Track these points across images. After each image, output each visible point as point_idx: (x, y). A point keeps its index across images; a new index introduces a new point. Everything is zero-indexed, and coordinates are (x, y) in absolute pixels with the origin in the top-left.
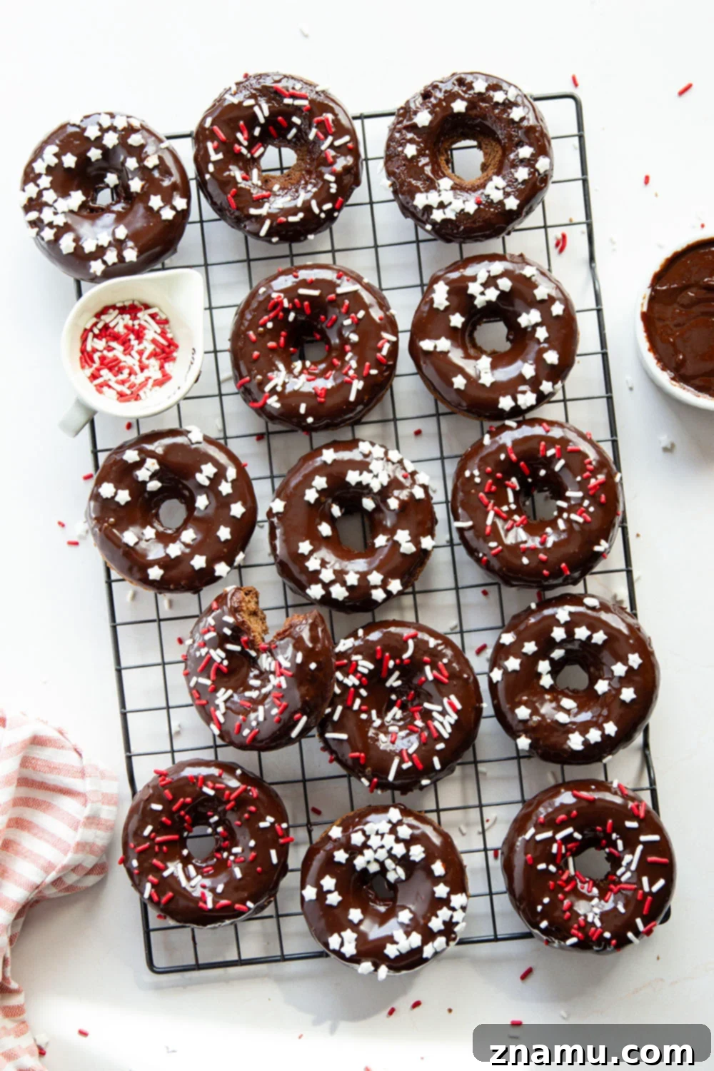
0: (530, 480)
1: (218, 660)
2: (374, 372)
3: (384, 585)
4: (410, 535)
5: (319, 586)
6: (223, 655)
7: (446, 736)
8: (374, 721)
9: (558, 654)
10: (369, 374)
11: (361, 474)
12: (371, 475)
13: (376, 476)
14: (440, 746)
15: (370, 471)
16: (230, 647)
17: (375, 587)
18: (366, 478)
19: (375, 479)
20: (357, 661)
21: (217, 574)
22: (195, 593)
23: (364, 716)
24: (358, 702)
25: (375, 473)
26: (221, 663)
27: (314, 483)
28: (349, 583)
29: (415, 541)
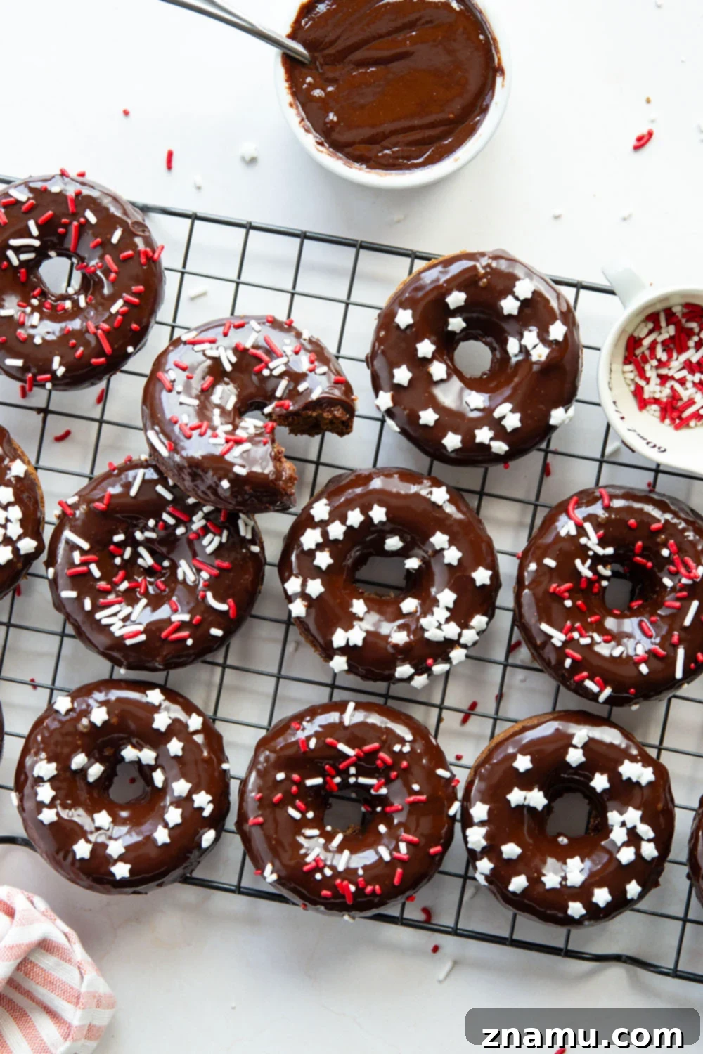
0: (379, 809)
1: (271, 365)
2: (568, 662)
3: (304, 595)
4: (355, 646)
5: (326, 517)
6: (276, 373)
7: (98, 616)
8: (142, 532)
9: (158, 778)
10: (567, 656)
11: (448, 609)
12: (442, 621)
13: (439, 627)
14: (88, 604)
15: (448, 620)
16: (284, 383)
17: (304, 585)
18: (440, 614)
19: (437, 624)
20: (220, 535)
21: (381, 393)
22: (367, 358)
23: (151, 523)
24: (171, 521)
25: (443, 627)
26: (267, 367)
27: (453, 549)
28: (318, 554)
29: (347, 650)
